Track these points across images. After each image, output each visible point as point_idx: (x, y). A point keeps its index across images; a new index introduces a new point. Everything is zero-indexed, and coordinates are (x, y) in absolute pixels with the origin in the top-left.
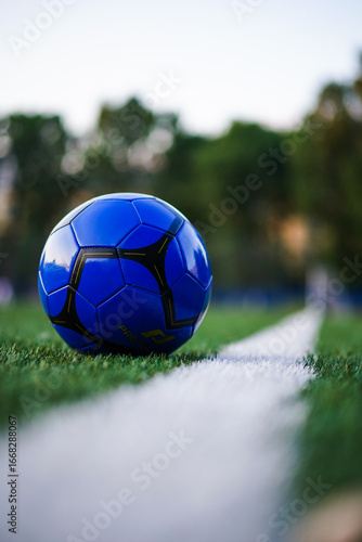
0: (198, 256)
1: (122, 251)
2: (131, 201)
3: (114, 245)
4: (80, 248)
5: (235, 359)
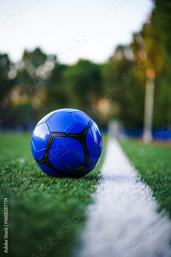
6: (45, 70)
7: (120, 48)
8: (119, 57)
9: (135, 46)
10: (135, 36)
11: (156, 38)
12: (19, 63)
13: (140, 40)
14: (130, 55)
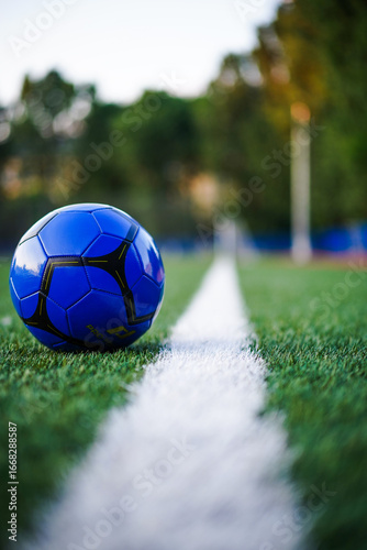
0: (151, 253)
1: (87, 259)
2: (91, 212)
3: (79, 253)
4: (48, 258)
5: (190, 347)
6: (71, 119)
7: (232, 62)
8: (231, 80)
9: (264, 55)
10: (262, 32)
11: (308, 35)
12: (15, 107)
13: (274, 41)
14: (253, 75)
